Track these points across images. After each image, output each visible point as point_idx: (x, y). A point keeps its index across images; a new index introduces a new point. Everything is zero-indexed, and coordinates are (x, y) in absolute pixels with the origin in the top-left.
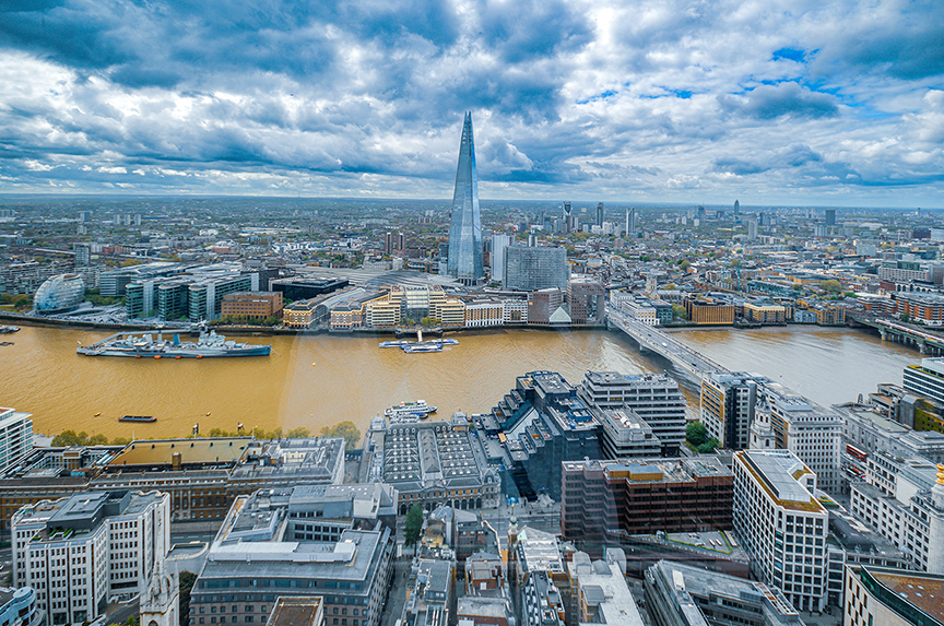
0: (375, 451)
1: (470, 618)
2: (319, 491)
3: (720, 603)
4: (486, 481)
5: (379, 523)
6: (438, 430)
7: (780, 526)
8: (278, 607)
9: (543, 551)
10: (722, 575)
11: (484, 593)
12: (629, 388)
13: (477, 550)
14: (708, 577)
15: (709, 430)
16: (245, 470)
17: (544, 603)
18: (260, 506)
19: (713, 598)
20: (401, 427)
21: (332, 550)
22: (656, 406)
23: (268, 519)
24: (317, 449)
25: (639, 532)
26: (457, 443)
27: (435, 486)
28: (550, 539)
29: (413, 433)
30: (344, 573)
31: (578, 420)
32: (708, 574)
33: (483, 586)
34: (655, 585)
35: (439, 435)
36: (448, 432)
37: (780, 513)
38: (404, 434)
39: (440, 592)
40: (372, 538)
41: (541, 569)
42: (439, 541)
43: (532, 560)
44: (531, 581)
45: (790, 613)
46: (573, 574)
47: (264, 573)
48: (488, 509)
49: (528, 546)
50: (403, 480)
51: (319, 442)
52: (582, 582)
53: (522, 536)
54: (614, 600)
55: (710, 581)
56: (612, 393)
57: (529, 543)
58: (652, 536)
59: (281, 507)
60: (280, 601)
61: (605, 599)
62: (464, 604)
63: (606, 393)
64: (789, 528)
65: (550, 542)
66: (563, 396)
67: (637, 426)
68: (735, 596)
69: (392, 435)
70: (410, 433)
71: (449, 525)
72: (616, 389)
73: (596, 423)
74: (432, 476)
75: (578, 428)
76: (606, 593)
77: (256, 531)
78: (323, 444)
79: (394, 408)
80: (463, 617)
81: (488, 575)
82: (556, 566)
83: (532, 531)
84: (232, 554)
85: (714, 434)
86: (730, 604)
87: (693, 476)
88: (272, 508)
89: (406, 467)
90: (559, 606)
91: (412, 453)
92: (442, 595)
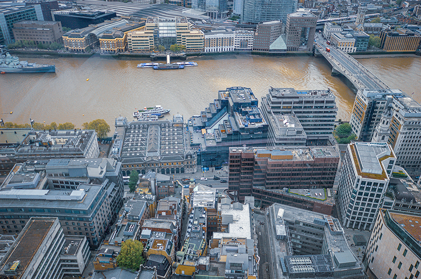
0: (117, 138)
1: (149, 228)
2: (66, 162)
3: (301, 224)
4: (187, 157)
5: (107, 181)
6: (163, 126)
7: (357, 187)
8: (31, 222)
9: (205, 197)
10: (309, 211)
11: (164, 217)
12: (297, 100)
13: (169, 195)
14: (300, 212)
15: (353, 129)
16: (26, 149)
17: (196, 222)
18: (28, 170)
19: (298, 222)
20: (137, 123)
21: (69, 194)
22: (316, 112)
23: (32, 177)
24: (75, 137)
25: (272, 188)
26: (174, 135)
27: (152, 160)
28: (212, 191)
29: (146, 127)
30: (76, 206)
31: (251, 121)
32: (300, 210)
33: (164, 214)
34: (268, 216)
35: (163, 129)
36: (169, 127)
37: (359, 180)
38: (139, 128)
39: (136, 216)
40: (96, 189)
41: (200, 206)
42: (146, 191)
43: (197, 201)
44: (193, 212)
45: (339, 231)
46: (219, 209)
47: (28, 205)
48: (188, 173)
49: (197, 194)
50: (133, 157)
51: (77, 132)
52: (224, 213)
53: (196, 189)
54: (238, 222)
55: (300, 214)
56: (284, 103)
57: (198, 193)
58: (280, 190)
59: (42, 170)
60: (32, 219)
61: (233, 221)
62: (147, 222)
63: (280, 103)
64: (362, 188)
65: (211, 193)
66: (245, 105)
67: (293, 126)
68: (311, 222)
69: (131, 128)
70: (143, 128)
71: (152, 182)
72: (288, 100)
73: (264, 123)
74: (152, 154)
75: (250, 126)
76: (234, 218)
77: (23, 183)
78: (80, 134)
79: (140, 111)
80: (146, 228)
81: (167, 208)
82: (210, 205)
83: (202, 186)
84: (7, 195)
85: (355, 132)
86: (307, 225)
87: (313, 158)
88: (37, 171)
89: (136, 148)
90: (204, 224)
91: (142, 140)
92: (137, 218)
